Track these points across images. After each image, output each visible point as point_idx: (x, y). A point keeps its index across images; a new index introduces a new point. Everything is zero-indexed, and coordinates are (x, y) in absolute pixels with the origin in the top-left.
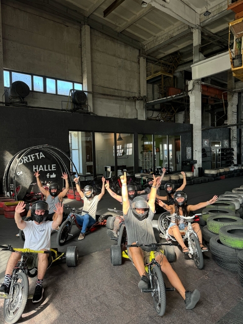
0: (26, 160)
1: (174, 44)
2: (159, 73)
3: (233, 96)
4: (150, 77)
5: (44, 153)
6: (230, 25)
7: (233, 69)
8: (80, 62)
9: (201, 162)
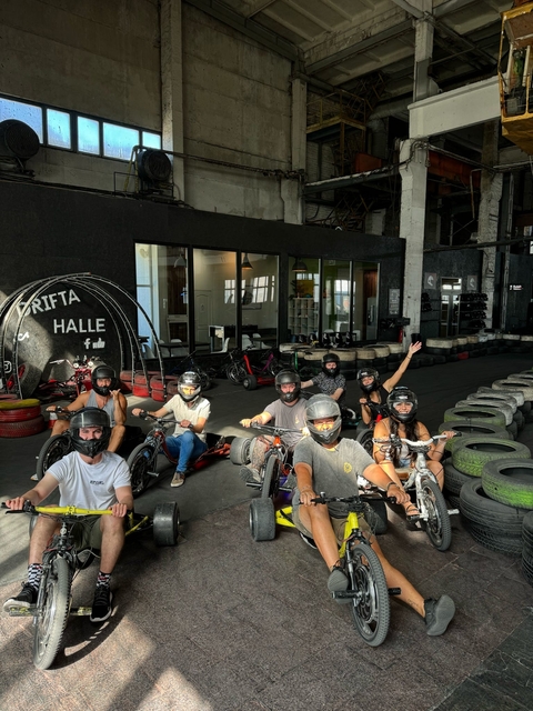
0: (37, 306)
1: (371, 54)
2: (336, 120)
3: (492, 180)
4: (314, 127)
5: (79, 292)
6: (505, 18)
7: (504, 120)
8: (156, 84)
9: (418, 323)
